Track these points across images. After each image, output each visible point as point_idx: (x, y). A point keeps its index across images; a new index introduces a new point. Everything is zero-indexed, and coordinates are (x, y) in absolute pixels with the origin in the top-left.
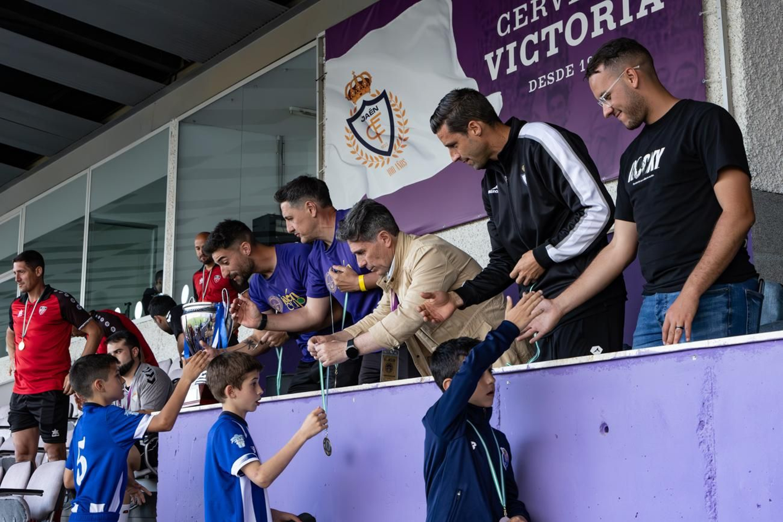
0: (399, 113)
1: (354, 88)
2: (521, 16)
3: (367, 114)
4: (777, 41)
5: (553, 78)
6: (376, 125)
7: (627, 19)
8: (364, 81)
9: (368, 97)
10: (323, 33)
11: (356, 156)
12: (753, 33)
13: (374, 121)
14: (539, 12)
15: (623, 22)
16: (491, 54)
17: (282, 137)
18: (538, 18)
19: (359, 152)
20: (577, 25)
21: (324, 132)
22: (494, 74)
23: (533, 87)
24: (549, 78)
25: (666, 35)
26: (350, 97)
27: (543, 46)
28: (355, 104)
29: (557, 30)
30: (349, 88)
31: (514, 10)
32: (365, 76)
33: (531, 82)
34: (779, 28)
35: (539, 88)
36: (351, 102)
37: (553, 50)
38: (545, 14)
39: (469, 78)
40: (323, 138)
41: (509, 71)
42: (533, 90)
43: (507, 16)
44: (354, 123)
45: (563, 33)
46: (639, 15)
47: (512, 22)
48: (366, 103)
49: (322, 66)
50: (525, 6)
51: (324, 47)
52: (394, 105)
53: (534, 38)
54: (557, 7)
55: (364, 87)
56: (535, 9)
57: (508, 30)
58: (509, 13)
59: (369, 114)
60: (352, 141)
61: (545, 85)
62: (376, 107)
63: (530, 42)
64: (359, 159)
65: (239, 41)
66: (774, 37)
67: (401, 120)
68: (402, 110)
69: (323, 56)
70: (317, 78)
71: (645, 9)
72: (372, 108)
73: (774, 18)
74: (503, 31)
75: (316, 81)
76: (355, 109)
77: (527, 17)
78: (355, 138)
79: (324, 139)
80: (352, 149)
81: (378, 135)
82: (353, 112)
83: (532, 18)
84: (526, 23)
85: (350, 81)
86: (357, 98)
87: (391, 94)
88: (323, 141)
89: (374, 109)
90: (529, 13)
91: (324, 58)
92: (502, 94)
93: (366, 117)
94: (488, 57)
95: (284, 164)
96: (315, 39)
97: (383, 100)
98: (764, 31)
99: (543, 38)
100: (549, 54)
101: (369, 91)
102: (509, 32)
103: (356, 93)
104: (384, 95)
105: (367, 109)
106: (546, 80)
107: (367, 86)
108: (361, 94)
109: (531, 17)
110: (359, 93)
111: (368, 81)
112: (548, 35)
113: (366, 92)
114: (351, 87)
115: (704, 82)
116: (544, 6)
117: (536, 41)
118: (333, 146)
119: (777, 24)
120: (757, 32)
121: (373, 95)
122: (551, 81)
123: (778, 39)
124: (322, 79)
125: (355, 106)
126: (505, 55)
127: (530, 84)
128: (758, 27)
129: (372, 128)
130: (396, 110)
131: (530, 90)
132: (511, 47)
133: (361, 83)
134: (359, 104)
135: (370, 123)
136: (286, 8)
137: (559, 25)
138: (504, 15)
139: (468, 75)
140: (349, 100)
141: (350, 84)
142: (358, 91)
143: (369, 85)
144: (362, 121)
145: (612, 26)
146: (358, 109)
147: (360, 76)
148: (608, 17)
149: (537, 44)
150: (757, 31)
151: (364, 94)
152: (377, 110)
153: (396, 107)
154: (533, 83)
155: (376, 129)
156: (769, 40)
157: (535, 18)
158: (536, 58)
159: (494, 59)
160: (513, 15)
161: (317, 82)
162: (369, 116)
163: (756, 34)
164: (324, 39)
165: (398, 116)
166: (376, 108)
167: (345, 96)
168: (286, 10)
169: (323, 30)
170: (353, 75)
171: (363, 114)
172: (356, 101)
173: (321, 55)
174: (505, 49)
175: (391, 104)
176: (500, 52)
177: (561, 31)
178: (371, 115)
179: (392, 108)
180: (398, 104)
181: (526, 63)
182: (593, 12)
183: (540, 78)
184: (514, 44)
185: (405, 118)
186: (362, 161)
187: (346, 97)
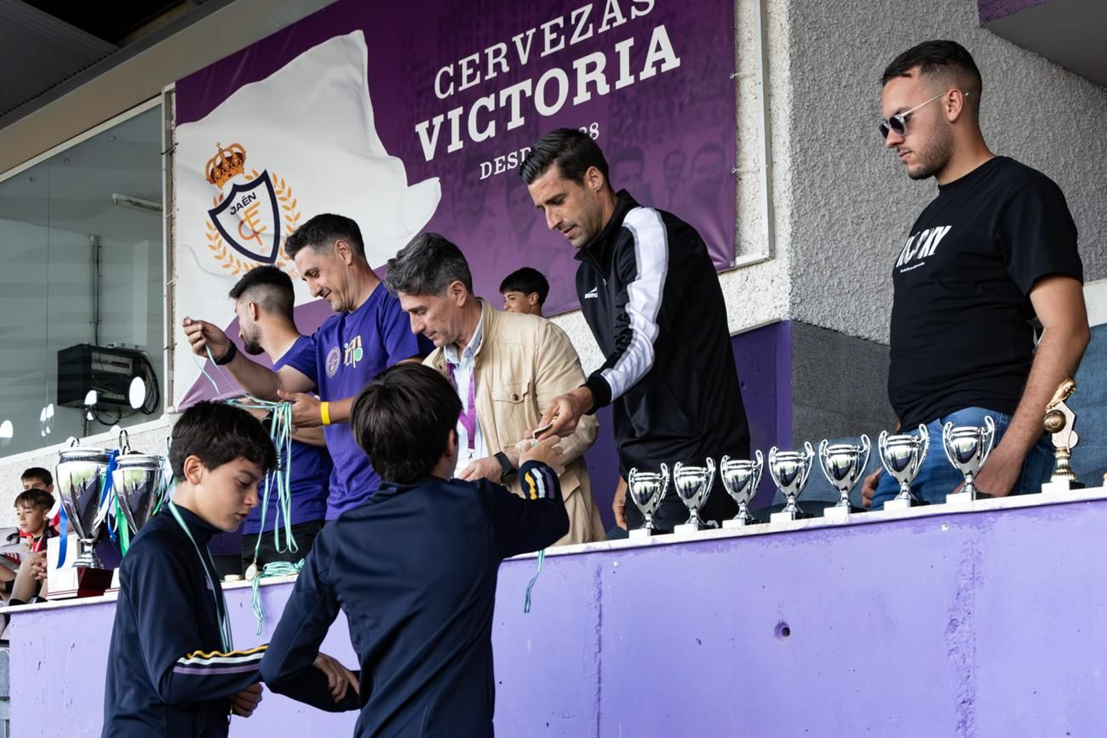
0: (286, 203)
1: (220, 166)
2: (471, 71)
3: (238, 204)
4: (830, 120)
5: (516, 161)
6: (253, 220)
7: (626, 80)
8: (235, 156)
9: (240, 180)
10: (172, 86)
11: (223, 262)
12: (803, 106)
13: (249, 214)
14: (497, 66)
15: (619, 85)
16: (426, 124)
17: (97, 238)
18: (495, 74)
19: (227, 257)
20: (552, 85)
21: (174, 227)
22: (429, 151)
23: (487, 173)
24: (510, 160)
25: (681, 105)
26: (213, 178)
27: (503, 114)
28: (221, 189)
29: (522, 93)
30: (211, 167)
31: (460, 62)
32: (236, 150)
33: (483, 165)
34: (833, 102)
35: (495, 173)
36: (215, 186)
37: (517, 121)
38: (505, 69)
39: (392, 157)
40: (172, 236)
41: (451, 149)
42: (487, 176)
43: (450, 70)
44: (219, 217)
45: (532, 97)
46: (644, 75)
47: (457, 79)
48: (237, 189)
49: (170, 134)
50: (476, 57)
51: (174, 107)
52: (280, 192)
53: (489, 102)
54: (524, 59)
55: (234, 165)
56: (491, 62)
57: (451, 91)
58: (452, 66)
59: (243, 205)
60: (217, 241)
61: (504, 170)
62: (253, 193)
63: (483, 109)
64: (227, 266)
65: (42, 93)
66: (827, 114)
67: (289, 213)
68: (291, 200)
69: (171, 120)
70: (164, 151)
71: (653, 67)
72: (246, 196)
73: (828, 88)
74: (443, 91)
75: (163, 154)
76: (221, 197)
77: (479, 73)
78: (221, 237)
79: (173, 238)
80: (216, 253)
81: (256, 234)
82: (218, 201)
83: (487, 74)
84: (477, 81)
85: (213, 156)
86: (224, 181)
87: (275, 177)
88: (172, 240)
89: (249, 197)
90: (482, 67)
91: (173, 122)
92: (439, 181)
93: (238, 208)
94: (421, 128)
95: (101, 276)
96: (160, 94)
97: (263, 185)
98: (816, 105)
99: (503, 103)
100: (511, 126)
101: (242, 171)
102: (452, 93)
103: (222, 173)
104: (264, 177)
105: (239, 197)
106: (506, 162)
107: (239, 163)
108: (230, 175)
109: (485, 72)
110: (227, 174)
111: (241, 157)
112: (509, 99)
113: (237, 172)
114: (215, 164)
115: (733, 172)
116: (504, 57)
117: (491, 108)
118: (187, 248)
119: (831, 97)
120: (808, 106)
121: (248, 177)
122: (512, 164)
123: (831, 118)
124: (170, 152)
125: (221, 192)
126: (446, 125)
127: (481, 167)
128: (808, 98)
129: (246, 223)
130: (283, 199)
131: (481, 176)
132: (455, 115)
133: (230, 159)
134: (227, 190)
135: (243, 217)
136: (116, 48)
137: (526, 85)
138: (445, 69)
139: (390, 153)
140: (211, 183)
141: (214, 160)
142: (225, 171)
143: (243, 162)
144: (232, 214)
145: (603, 89)
146: (226, 196)
147: (229, 149)
148: (599, 76)
149: (493, 111)
150: (808, 104)
151: (235, 175)
152: (255, 198)
153: (282, 195)
154: (487, 167)
155: (252, 225)
156: (821, 118)
157: (491, 74)
158: (491, 130)
159: (430, 131)
160: (458, 70)
161: (164, 156)
162: (241, 206)
163: (806, 108)
164: (174, 95)
165: (287, 208)
166: (252, 195)
167: (206, 177)
168: (116, 51)
169: (173, 82)
170: (218, 149)
171: (234, 203)
172: (222, 185)
173: (169, 117)
174: (446, 117)
175: (275, 190)
176: (438, 121)
177: (528, 94)
178: (245, 205)
179: (277, 196)
180: (286, 190)
181: (477, 137)
182: (576, 69)
183: (497, 160)
184: (460, 110)
185: (296, 211)
186: (231, 270)
187: (208, 179)
